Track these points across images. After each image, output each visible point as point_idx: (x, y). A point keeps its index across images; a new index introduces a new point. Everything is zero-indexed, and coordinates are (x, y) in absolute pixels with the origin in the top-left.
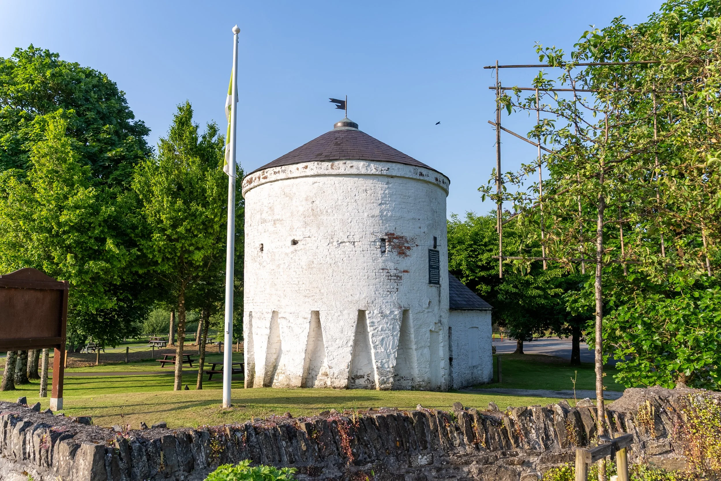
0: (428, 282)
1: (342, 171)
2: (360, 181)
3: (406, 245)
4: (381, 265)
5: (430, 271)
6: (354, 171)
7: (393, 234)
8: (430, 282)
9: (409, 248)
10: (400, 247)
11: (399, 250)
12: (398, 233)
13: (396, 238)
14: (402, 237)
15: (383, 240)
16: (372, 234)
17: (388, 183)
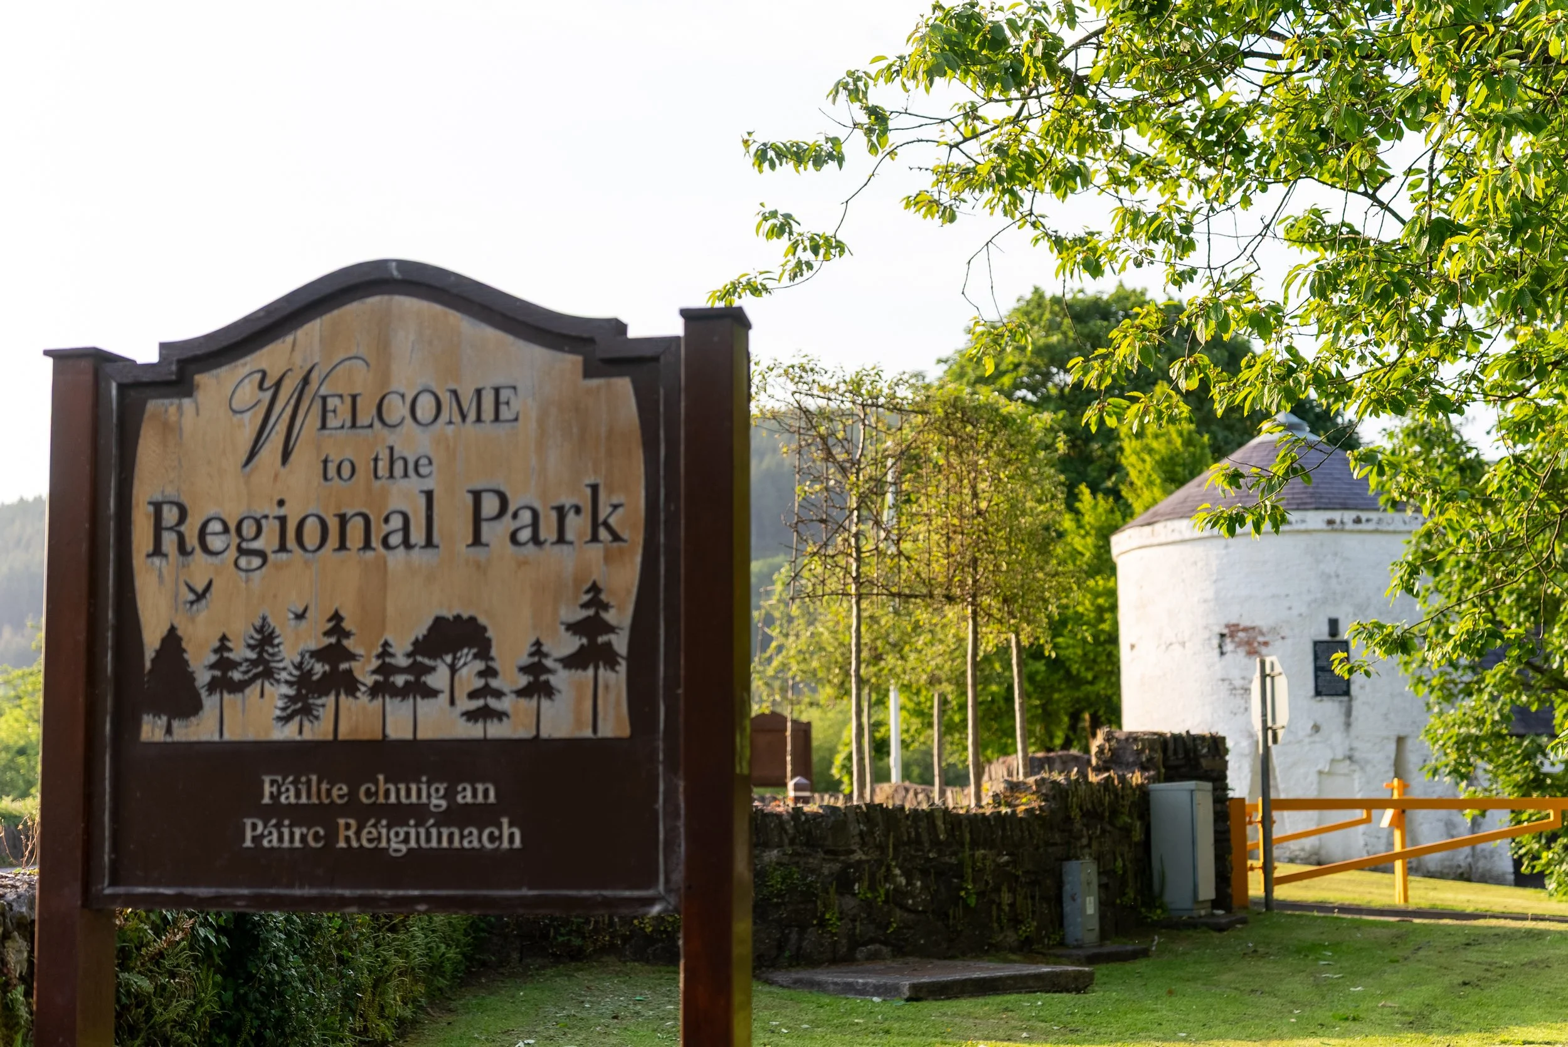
0: (1312, 692)
1: (1163, 539)
2: (1187, 548)
3: (1261, 639)
4: (1219, 675)
5: (1316, 677)
6: (1176, 537)
7: (1237, 625)
8: (1318, 693)
9: (1266, 644)
10: (1249, 643)
11: (1247, 648)
12: (1245, 622)
13: (1245, 630)
14: (1253, 628)
15: (1222, 636)
16: (1206, 628)
17: (1227, 547)
